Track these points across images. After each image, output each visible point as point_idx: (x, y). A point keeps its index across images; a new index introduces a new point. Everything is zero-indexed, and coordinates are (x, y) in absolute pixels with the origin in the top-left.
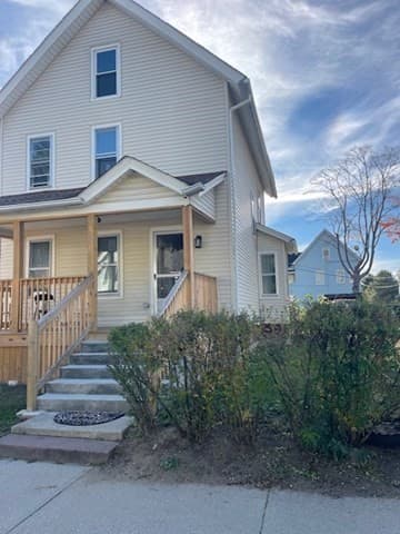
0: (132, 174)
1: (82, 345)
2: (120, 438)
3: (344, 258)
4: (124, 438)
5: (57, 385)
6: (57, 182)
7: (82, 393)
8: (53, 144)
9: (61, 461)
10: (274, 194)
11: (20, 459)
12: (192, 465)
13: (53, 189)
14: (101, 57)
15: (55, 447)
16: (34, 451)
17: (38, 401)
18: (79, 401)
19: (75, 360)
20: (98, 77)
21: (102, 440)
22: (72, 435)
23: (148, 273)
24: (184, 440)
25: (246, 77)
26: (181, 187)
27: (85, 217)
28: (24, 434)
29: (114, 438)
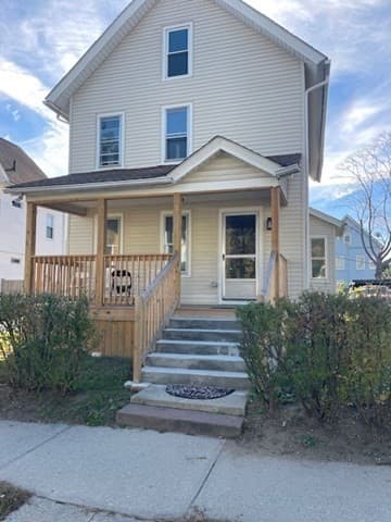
0: (222, 154)
1: (171, 320)
2: (243, 412)
3: (368, 245)
4: (246, 413)
5: (158, 359)
6: (127, 161)
7: (183, 368)
8: (122, 122)
9: (193, 432)
10: (318, 178)
11: (150, 428)
12: (331, 444)
13: (122, 168)
14: (172, 35)
15: (185, 419)
16: (164, 421)
17: (144, 373)
18: (184, 375)
19: (167, 336)
20: (169, 56)
21: (223, 414)
22: (192, 407)
23: (217, 253)
24: (312, 419)
25: (327, 58)
26: (273, 169)
27: (171, 196)
28: (144, 404)
29: (238, 413)
